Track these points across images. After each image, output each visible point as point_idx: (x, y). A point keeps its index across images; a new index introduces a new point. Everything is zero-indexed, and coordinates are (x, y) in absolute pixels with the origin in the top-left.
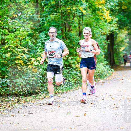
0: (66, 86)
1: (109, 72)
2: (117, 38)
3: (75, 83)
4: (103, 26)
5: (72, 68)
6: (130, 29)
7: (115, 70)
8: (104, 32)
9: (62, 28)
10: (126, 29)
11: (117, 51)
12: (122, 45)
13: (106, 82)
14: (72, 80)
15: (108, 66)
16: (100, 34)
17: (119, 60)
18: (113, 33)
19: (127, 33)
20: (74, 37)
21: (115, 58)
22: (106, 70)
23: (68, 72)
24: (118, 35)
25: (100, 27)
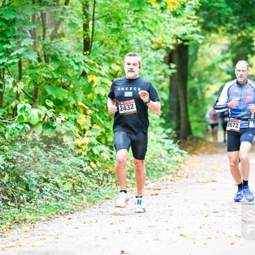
0: (48, 202)
1: (175, 158)
2: (196, 59)
3: (75, 192)
4: (156, 22)
5: (65, 147)
6: (235, 32)
7: (191, 153)
8: (159, 39)
9: (34, 29)
10: (223, 31)
11: (197, 98)
12: (211, 79)
13: (166, 188)
14: (64, 183)
15: (172, 141)
16: (146, 46)
17: (203, 124)
18: (186, 43)
19: (228, 42)
20: (71, 55)
21: (193, 118)
22: (164, 153)
23: (51, 159)
24: (200, 50)
25: (147, 26)
